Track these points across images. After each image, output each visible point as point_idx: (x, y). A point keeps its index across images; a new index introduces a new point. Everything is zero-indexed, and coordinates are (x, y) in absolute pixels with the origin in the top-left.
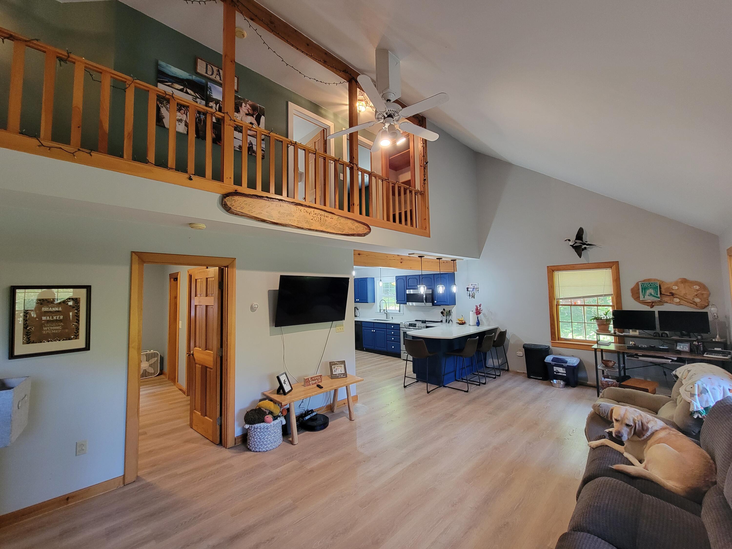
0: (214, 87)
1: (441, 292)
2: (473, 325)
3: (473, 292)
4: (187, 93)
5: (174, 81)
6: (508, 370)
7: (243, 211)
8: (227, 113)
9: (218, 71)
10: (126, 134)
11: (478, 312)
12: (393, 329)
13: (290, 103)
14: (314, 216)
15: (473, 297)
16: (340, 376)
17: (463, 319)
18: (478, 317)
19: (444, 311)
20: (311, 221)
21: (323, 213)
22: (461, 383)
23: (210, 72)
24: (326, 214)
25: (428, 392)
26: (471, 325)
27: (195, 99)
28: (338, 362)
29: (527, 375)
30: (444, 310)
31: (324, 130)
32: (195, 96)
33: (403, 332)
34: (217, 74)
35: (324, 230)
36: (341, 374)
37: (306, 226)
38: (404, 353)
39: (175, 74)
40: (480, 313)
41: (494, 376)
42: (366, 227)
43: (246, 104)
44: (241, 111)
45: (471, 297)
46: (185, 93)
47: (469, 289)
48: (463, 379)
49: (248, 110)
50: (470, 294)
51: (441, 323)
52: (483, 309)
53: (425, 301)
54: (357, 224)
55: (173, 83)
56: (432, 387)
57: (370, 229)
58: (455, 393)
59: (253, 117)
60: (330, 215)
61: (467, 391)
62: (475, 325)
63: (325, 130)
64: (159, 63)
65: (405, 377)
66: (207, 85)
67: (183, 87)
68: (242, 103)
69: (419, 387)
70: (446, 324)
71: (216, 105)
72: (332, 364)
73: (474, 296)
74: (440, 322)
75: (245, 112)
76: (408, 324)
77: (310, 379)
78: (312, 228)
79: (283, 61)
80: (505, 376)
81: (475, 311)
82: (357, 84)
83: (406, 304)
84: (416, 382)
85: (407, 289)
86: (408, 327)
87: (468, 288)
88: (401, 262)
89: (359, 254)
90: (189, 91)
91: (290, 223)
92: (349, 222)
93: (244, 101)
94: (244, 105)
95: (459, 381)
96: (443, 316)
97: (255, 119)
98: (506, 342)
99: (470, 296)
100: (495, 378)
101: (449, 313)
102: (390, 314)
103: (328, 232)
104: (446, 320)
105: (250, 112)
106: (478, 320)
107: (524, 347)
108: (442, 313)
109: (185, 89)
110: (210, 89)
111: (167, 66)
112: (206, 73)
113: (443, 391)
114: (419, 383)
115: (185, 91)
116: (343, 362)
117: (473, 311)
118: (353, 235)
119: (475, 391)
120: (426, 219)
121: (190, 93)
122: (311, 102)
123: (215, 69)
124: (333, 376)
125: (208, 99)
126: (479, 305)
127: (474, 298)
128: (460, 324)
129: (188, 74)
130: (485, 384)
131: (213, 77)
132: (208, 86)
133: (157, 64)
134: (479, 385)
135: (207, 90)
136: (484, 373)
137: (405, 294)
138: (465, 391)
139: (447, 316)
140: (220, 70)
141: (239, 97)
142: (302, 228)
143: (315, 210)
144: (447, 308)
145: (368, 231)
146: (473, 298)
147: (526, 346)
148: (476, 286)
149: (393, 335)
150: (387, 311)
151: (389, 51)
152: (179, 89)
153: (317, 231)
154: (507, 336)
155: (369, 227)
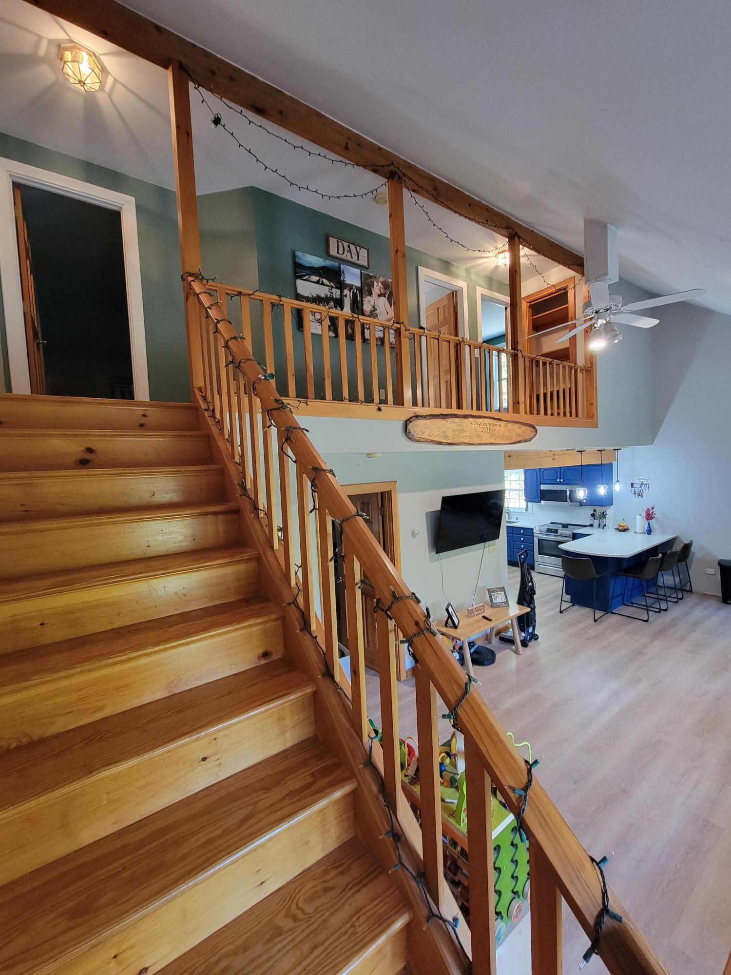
0: (348, 269)
1: (602, 494)
2: (641, 533)
3: (640, 489)
4: (323, 284)
5: (310, 273)
6: (690, 591)
7: (424, 436)
8: (403, 323)
9: (349, 247)
10: (326, 371)
11: (649, 516)
12: (523, 534)
13: (420, 268)
14: (485, 426)
15: (640, 495)
16: (502, 605)
17: (624, 524)
18: (649, 524)
19: (595, 513)
20: (482, 434)
21: (491, 421)
22: (632, 609)
23: (341, 252)
24: (495, 422)
25: (595, 621)
26: (637, 533)
27: (331, 289)
28: (497, 588)
29: (721, 599)
30: (595, 511)
31: (453, 292)
32: (330, 287)
33: (538, 539)
34: (348, 251)
35: (494, 442)
36: (502, 602)
37: (477, 441)
38: (539, 564)
39: (310, 264)
40: (652, 518)
41: (675, 600)
42: (532, 429)
43: (377, 282)
44: (373, 292)
45: (636, 496)
46: (321, 284)
47: (634, 486)
48: (632, 603)
49: (380, 290)
50: (635, 492)
51: (591, 527)
52: (657, 513)
53: (568, 500)
54: (524, 428)
55: (309, 275)
56: (599, 614)
57: (536, 431)
58: (630, 623)
59: (385, 296)
60: (498, 423)
61: (647, 621)
62: (644, 533)
63: (455, 292)
64: (296, 254)
65: (562, 600)
66: (340, 268)
67: (318, 278)
68: (374, 282)
69: (579, 613)
70: (599, 529)
71: (350, 292)
72: (490, 591)
73: (642, 494)
74: (588, 526)
75: (377, 293)
76: (546, 529)
77: (474, 610)
78: (482, 442)
79: (447, 237)
80: (690, 601)
81: (644, 515)
82: (520, 241)
83: (540, 502)
84: (572, 606)
85: (541, 484)
86: (546, 533)
87: (632, 485)
88: (553, 459)
89: (509, 456)
90: (325, 281)
91: (463, 441)
92: (517, 426)
93: (376, 279)
94: (375, 283)
95: (628, 606)
96: (595, 519)
97: (388, 300)
98: (690, 556)
99: (635, 494)
100: (676, 602)
101: (603, 515)
102: (513, 513)
103: (496, 444)
104: (600, 524)
105: (382, 292)
106: (650, 527)
107: (719, 564)
108: (593, 515)
109: (321, 280)
110: (343, 273)
111: (304, 256)
112: (338, 253)
113: (612, 619)
114: (576, 607)
115: (321, 282)
116: (503, 589)
117: (641, 515)
118: (519, 442)
119: (658, 621)
120: (591, 404)
121: (325, 283)
122: (441, 260)
123: (346, 244)
124: (493, 605)
125: (341, 286)
126: (651, 507)
127: (642, 497)
128: (620, 531)
129: (322, 260)
130: (666, 610)
131: (344, 257)
132: (342, 270)
133: (294, 256)
134: (659, 612)
135: (341, 275)
136: (657, 594)
137: (539, 489)
138: (643, 621)
139: (600, 519)
140: (351, 245)
141: (371, 274)
142: (474, 444)
143: (485, 419)
144: (600, 510)
145: (535, 433)
146: (640, 497)
147: (723, 563)
148: (646, 481)
149: (523, 542)
150: (508, 510)
151: (608, 225)
152: (316, 281)
153: (486, 444)
154: (692, 549)
155: (535, 428)
